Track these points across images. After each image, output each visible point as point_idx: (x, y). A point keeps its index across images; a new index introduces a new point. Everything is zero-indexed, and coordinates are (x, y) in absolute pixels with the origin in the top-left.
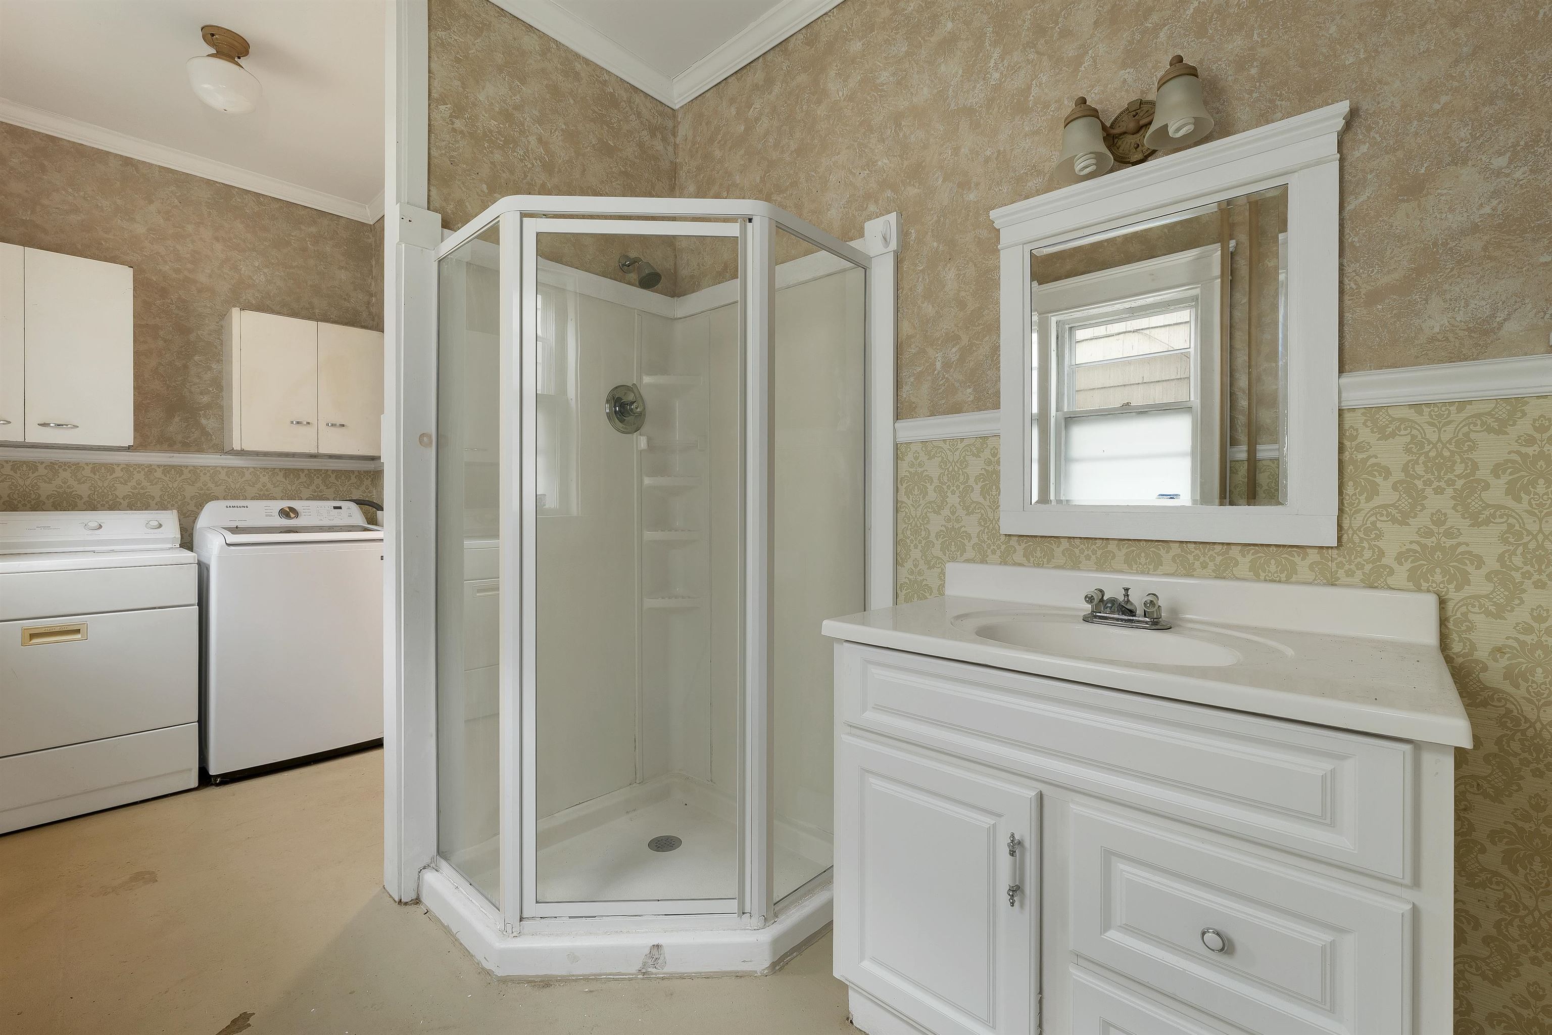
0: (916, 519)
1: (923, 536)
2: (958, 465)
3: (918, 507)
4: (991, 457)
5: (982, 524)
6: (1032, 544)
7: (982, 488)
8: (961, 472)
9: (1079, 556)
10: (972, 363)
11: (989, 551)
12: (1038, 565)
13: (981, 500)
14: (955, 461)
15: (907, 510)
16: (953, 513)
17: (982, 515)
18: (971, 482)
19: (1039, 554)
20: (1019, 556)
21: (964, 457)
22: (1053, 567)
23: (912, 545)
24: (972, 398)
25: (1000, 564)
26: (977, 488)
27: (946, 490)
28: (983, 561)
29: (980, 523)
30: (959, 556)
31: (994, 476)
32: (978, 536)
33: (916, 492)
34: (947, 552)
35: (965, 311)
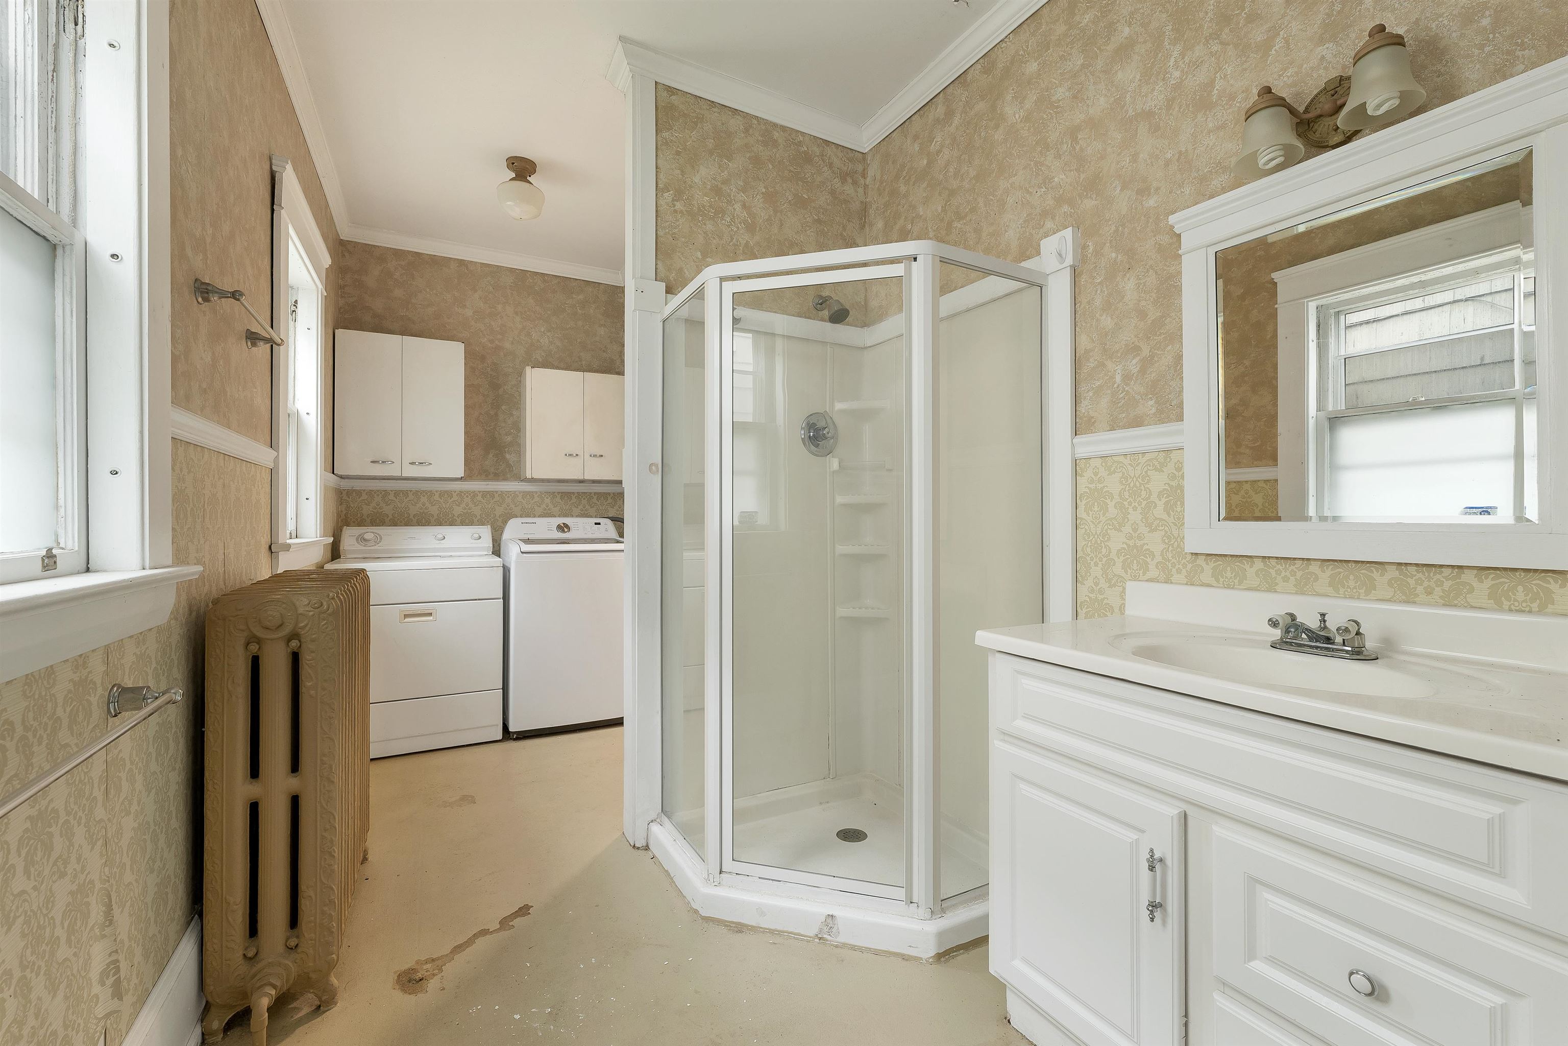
0: (1096, 536)
1: (1103, 553)
2: (1140, 480)
3: (1098, 524)
4: (1175, 472)
5: (1166, 541)
6: (1222, 563)
7: (1166, 503)
8: (1142, 488)
9: (1275, 578)
10: (1153, 375)
11: (1174, 570)
12: (1229, 587)
13: (1165, 516)
14: (1137, 477)
15: (1086, 527)
16: (1135, 530)
17: (1166, 532)
18: (1154, 497)
19: (1229, 574)
20: (1207, 577)
21: (1146, 472)
22: (1245, 589)
23: (1092, 563)
24: (1154, 410)
25: (1186, 584)
26: (1160, 504)
27: (1127, 506)
28: (1168, 581)
29: (1163, 541)
30: (1141, 574)
31: (1179, 491)
32: (1162, 555)
33: (1096, 509)
34: (1129, 570)
35: (1145, 321)
